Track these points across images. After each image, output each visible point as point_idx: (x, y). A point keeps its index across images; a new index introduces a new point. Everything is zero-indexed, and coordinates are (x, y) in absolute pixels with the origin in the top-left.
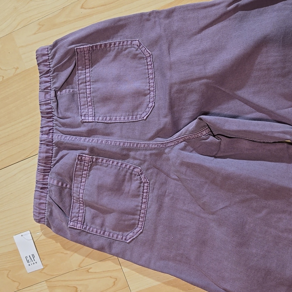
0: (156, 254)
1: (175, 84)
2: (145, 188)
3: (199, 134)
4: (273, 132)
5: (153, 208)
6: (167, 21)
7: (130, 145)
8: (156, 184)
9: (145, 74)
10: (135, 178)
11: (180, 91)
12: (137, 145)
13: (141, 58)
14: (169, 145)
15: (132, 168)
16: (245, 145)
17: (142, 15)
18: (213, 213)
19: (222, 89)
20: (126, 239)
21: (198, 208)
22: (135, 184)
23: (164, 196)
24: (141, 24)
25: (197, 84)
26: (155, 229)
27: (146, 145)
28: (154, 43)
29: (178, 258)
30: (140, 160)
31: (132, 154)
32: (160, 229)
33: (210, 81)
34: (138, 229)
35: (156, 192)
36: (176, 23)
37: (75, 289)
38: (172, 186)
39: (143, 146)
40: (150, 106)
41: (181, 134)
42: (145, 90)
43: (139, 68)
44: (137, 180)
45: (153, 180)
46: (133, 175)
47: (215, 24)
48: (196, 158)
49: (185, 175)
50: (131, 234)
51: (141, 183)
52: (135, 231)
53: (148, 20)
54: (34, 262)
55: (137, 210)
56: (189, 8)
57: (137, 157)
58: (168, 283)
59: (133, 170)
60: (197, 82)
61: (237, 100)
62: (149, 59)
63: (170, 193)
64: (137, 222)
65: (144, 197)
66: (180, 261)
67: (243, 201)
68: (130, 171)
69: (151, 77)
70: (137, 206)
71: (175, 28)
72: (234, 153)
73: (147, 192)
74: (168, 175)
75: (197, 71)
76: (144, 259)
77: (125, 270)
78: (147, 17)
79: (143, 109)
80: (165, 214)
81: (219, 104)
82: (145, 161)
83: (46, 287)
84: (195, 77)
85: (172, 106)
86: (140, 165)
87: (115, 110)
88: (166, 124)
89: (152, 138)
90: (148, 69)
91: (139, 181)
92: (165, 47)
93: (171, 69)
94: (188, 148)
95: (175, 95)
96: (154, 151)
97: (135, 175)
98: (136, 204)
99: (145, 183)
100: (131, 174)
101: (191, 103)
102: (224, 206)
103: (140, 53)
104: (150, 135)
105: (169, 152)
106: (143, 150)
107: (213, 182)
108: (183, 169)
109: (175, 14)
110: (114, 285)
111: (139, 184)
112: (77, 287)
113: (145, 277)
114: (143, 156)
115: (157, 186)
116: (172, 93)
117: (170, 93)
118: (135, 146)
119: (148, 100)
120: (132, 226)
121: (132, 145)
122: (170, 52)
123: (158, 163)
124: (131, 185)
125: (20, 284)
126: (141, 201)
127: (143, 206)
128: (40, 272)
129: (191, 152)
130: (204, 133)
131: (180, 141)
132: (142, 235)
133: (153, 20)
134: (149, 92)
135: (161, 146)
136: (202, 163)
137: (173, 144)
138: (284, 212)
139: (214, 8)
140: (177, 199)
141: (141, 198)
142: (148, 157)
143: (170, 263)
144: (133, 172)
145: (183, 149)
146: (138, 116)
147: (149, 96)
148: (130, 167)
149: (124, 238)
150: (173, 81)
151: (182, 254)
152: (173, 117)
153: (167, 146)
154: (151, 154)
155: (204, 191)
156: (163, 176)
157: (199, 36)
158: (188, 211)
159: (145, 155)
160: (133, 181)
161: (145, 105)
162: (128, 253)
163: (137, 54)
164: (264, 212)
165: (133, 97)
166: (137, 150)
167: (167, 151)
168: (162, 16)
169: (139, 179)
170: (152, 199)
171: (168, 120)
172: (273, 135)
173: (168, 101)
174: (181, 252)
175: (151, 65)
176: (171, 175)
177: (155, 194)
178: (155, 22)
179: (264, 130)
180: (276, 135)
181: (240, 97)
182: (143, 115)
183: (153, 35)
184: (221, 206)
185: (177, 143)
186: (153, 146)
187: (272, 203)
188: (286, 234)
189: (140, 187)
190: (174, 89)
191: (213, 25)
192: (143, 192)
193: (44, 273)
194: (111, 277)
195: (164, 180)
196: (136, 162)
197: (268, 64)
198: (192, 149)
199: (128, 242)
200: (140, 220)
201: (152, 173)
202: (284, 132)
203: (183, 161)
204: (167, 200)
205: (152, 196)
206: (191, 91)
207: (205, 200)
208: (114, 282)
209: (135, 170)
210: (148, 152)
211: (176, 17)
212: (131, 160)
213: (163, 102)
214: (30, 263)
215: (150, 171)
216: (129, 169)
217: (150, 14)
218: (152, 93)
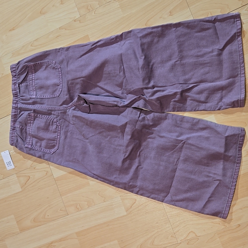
0: (64, 159)
1: (70, 80)
2: (59, 128)
3: (80, 103)
4: (109, 101)
5: (63, 137)
6: (67, 52)
7: (52, 108)
8: (64, 126)
9: (58, 76)
10: (55, 124)
11: (72, 84)
12: (55, 108)
13: (56, 69)
14: (68, 108)
15: (53, 119)
16: (101, 108)
17: (56, 49)
18: (87, 139)
19: (91, 82)
20: (51, 152)
21: (82, 137)
22: (55, 127)
23: (68, 132)
24: (56, 53)
25: (79, 80)
26: (64, 147)
27: (59, 108)
28: (62, 62)
29: (74, 161)
30: (56, 115)
31: (53, 112)
32: (66, 147)
33: (85, 79)
34: (56, 147)
35: (64, 130)
36: (70, 53)
37: (29, 177)
38: (71, 127)
39: (57, 109)
40: (60, 90)
41: (73, 103)
42: (58, 83)
43: (56, 73)
44: (55, 125)
45: (62, 125)
46: (54, 123)
47: (87, 54)
48: (79, 113)
49: (75, 121)
50: (53, 150)
51: (57, 126)
52: (55, 149)
53: (59, 52)
54: (11, 165)
55: (56, 139)
56: (76, 46)
57: (55, 114)
58: (70, 173)
59: (53, 120)
60: (79, 79)
61: (98, 87)
62: (59, 69)
63: (70, 131)
64: (56, 144)
65: (59, 133)
66: (75, 162)
67: (100, 133)
68: (52, 120)
69: (60, 77)
70: (56, 137)
71: (70, 56)
72: (97, 112)
73: (60, 130)
74: (69, 122)
75: (79, 74)
76: (59, 161)
77: (51, 167)
78: (58, 50)
79: (57, 92)
80: (68, 140)
81: (91, 89)
82: (58, 116)
83: (16, 177)
84: (78, 77)
85: (69, 90)
86: (56, 118)
87: (45, 93)
88: (67, 98)
89: (61, 105)
90: (59, 74)
91: (56, 125)
92: (66, 64)
93: (68, 74)
94: (76, 109)
95: (70, 85)
96: (62, 111)
97: (54, 122)
98: (55, 136)
99: (59, 126)
100: (53, 122)
101: (78, 89)
102: (92, 135)
103: (56, 67)
104: (60, 104)
105: (69, 111)
106: (57, 110)
107: (87, 124)
108: (74, 119)
109: (70, 49)
110: (46, 174)
111: (56, 127)
112: (30, 176)
113: (60, 170)
114: (57, 114)
115: (64, 127)
116: (69, 84)
117: (68, 84)
118: (54, 109)
119: (60, 88)
120: (54, 146)
121: (52, 109)
122: (68, 66)
123: (65, 117)
124: (53, 127)
125: (4, 175)
126: (57, 135)
127: (58, 137)
128: (13, 170)
129: (78, 111)
130: (82, 102)
131: (73, 106)
132: (57, 150)
133: (61, 52)
134: (60, 84)
135: (65, 109)
136: (81, 116)
137: (70, 107)
138: (117, 137)
139: (86, 46)
140: (73, 133)
141: (57, 133)
142: (60, 114)
143: (71, 163)
144: (54, 121)
145: (74, 110)
146: (55, 95)
147: (60, 86)
148: (52, 119)
149: (50, 152)
150: (69, 79)
151: (75, 159)
152: (70, 95)
153: (67, 108)
154: (61, 113)
155: (83, 129)
156: (67, 123)
157: (80, 59)
158: (78, 139)
159: (59, 113)
160: (53, 125)
161: (58, 90)
162: (52, 159)
163: (55, 67)
164: (109, 137)
165: (53, 86)
166: (55, 111)
167: (67, 111)
168: (65, 50)
169: (56, 124)
170: (62, 133)
171: (68, 96)
172: (109, 103)
173: (67, 88)
174: (75, 157)
175: (60, 72)
176: (71, 122)
177: (64, 131)
178: (62, 53)
179: (105, 100)
180: (110, 102)
181: (99, 86)
182: (57, 95)
183: (61, 58)
184: (91, 135)
185: (71, 107)
186: (62, 109)
187: (111, 133)
188: (118, 147)
189: (57, 128)
190: (69, 83)
191: (86, 54)
192: (58, 130)
193: (15, 170)
194: (45, 171)
195: (67, 125)
196: (55, 116)
197: (109, 71)
198: (78, 110)
199: (51, 153)
200: (57, 143)
201: (62, 121)
202: (114, 101)
203: (73, 115)
204: (69, 134)
205: (62, 132)
206: (77, 83)
207: (83, 133)
208: (46, 173)
209: (54, 120)
210: (60, 112)
211: (71, 50)
212: (52, 116)
213: (65, 89)
214: (8, 166)
215: (61, 120)
216: (51, 119)
217: (59, 49)
218: (61, 84)
